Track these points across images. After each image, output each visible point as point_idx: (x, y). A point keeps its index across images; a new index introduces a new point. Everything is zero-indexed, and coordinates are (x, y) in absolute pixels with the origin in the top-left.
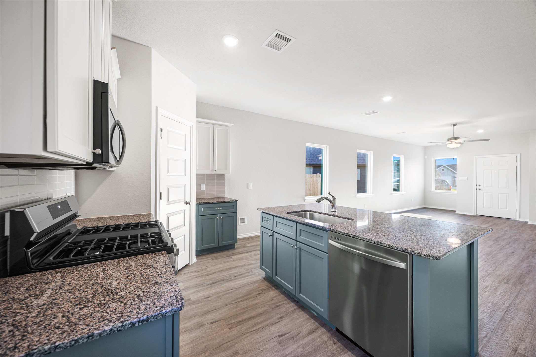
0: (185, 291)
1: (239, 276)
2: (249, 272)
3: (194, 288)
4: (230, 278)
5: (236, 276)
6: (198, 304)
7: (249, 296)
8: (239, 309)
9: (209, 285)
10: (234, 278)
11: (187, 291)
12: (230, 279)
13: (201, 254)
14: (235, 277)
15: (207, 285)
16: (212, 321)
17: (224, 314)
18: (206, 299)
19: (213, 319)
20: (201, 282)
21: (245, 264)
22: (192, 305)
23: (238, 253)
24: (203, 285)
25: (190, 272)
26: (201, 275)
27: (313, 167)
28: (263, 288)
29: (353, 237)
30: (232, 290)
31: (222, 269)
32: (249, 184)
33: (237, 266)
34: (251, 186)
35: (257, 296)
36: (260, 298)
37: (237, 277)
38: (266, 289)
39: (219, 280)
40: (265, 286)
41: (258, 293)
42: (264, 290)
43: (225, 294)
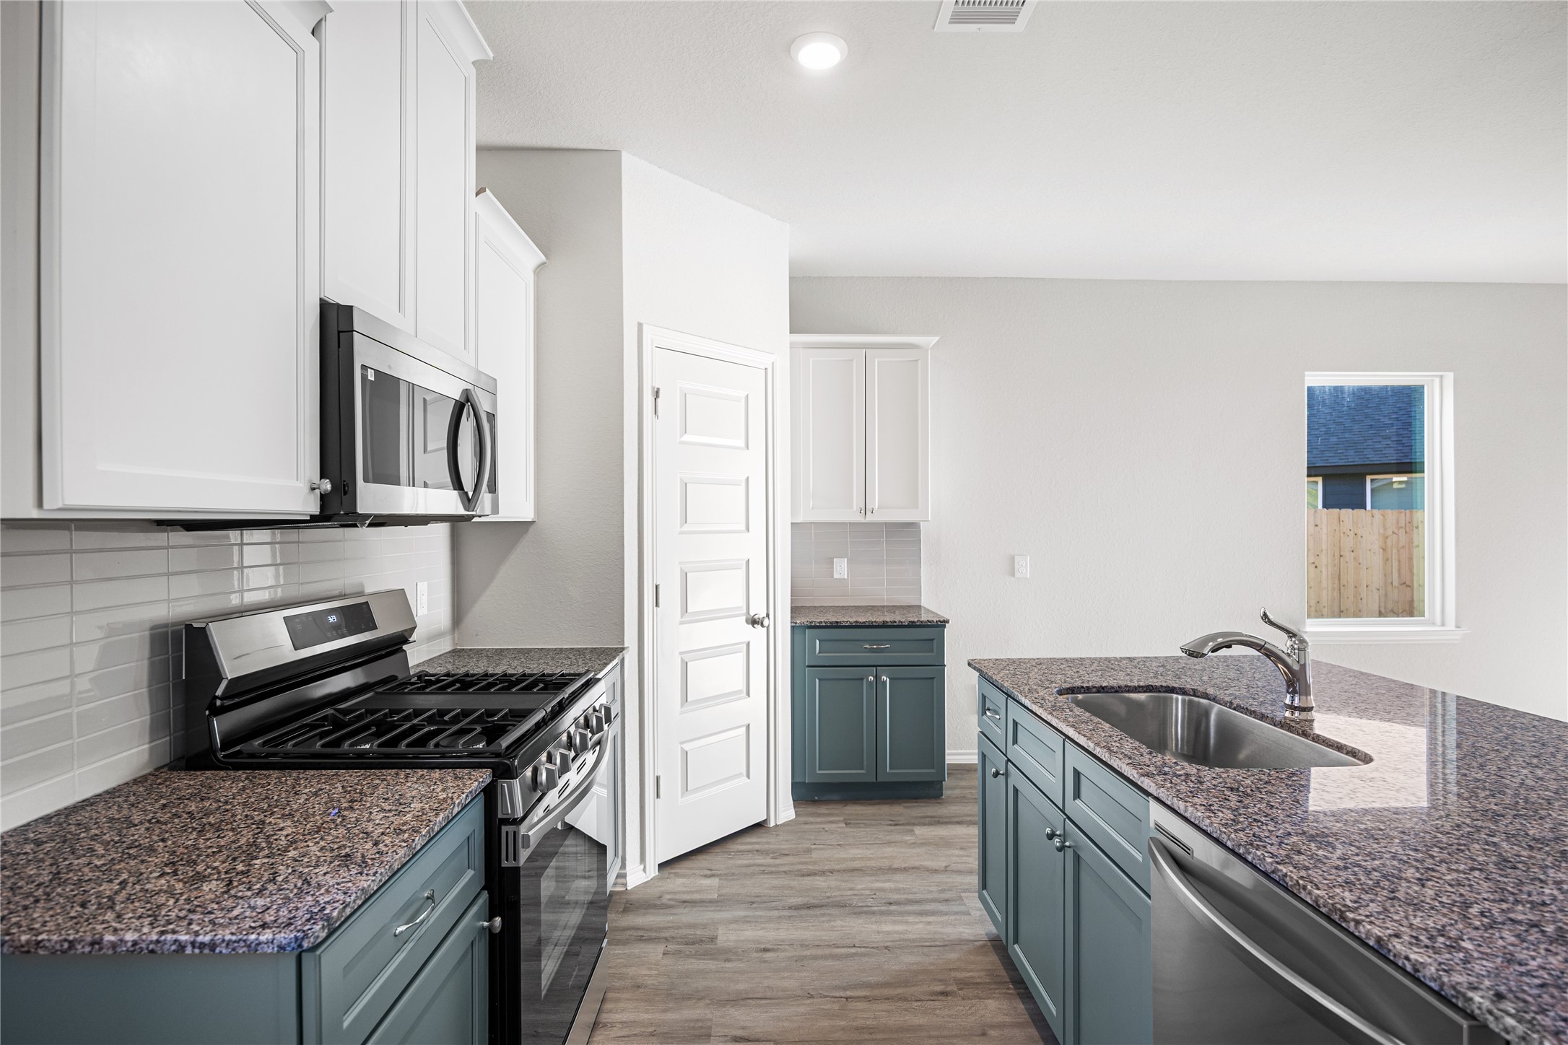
0: (713, 908)
1: (905, 904)
2: (947, 900)
3: (743, 906)
4: (869, 904)
5: (892, 901)
6: (728, 960)
7: (900, 991)
8: (843, 1023)
9: (790, 908)
10: (883, 908)
11: (719, 908)
12: (865, 909)
13: (816, 798)
14: (890, 904)
15: (784, 908)
16: (740, 1033)
17: (786, 1024)
18: (760, 954)
19: (743, 1028)
20: (772, 892)
21: (947, 867)
22: (712, 959)
23: (941, 820)
24: (774, 904)
25: (757, 851)
26: (785, 869)
27: (1326, 478)
28: (970, 974)
29: (1236, 850)
30: (853, 950)
31: (860, 866)
32: (1017, 559)
33: (913, 868)
34: (1025, 567)
35: (932, 998)
36: (938, 1012)
37: (893, 908)
38: (977, 984)
39: (830, 900)
40: (982, 970)
41: (940, 988)
42: (967, 984)
43: (825, 957)
